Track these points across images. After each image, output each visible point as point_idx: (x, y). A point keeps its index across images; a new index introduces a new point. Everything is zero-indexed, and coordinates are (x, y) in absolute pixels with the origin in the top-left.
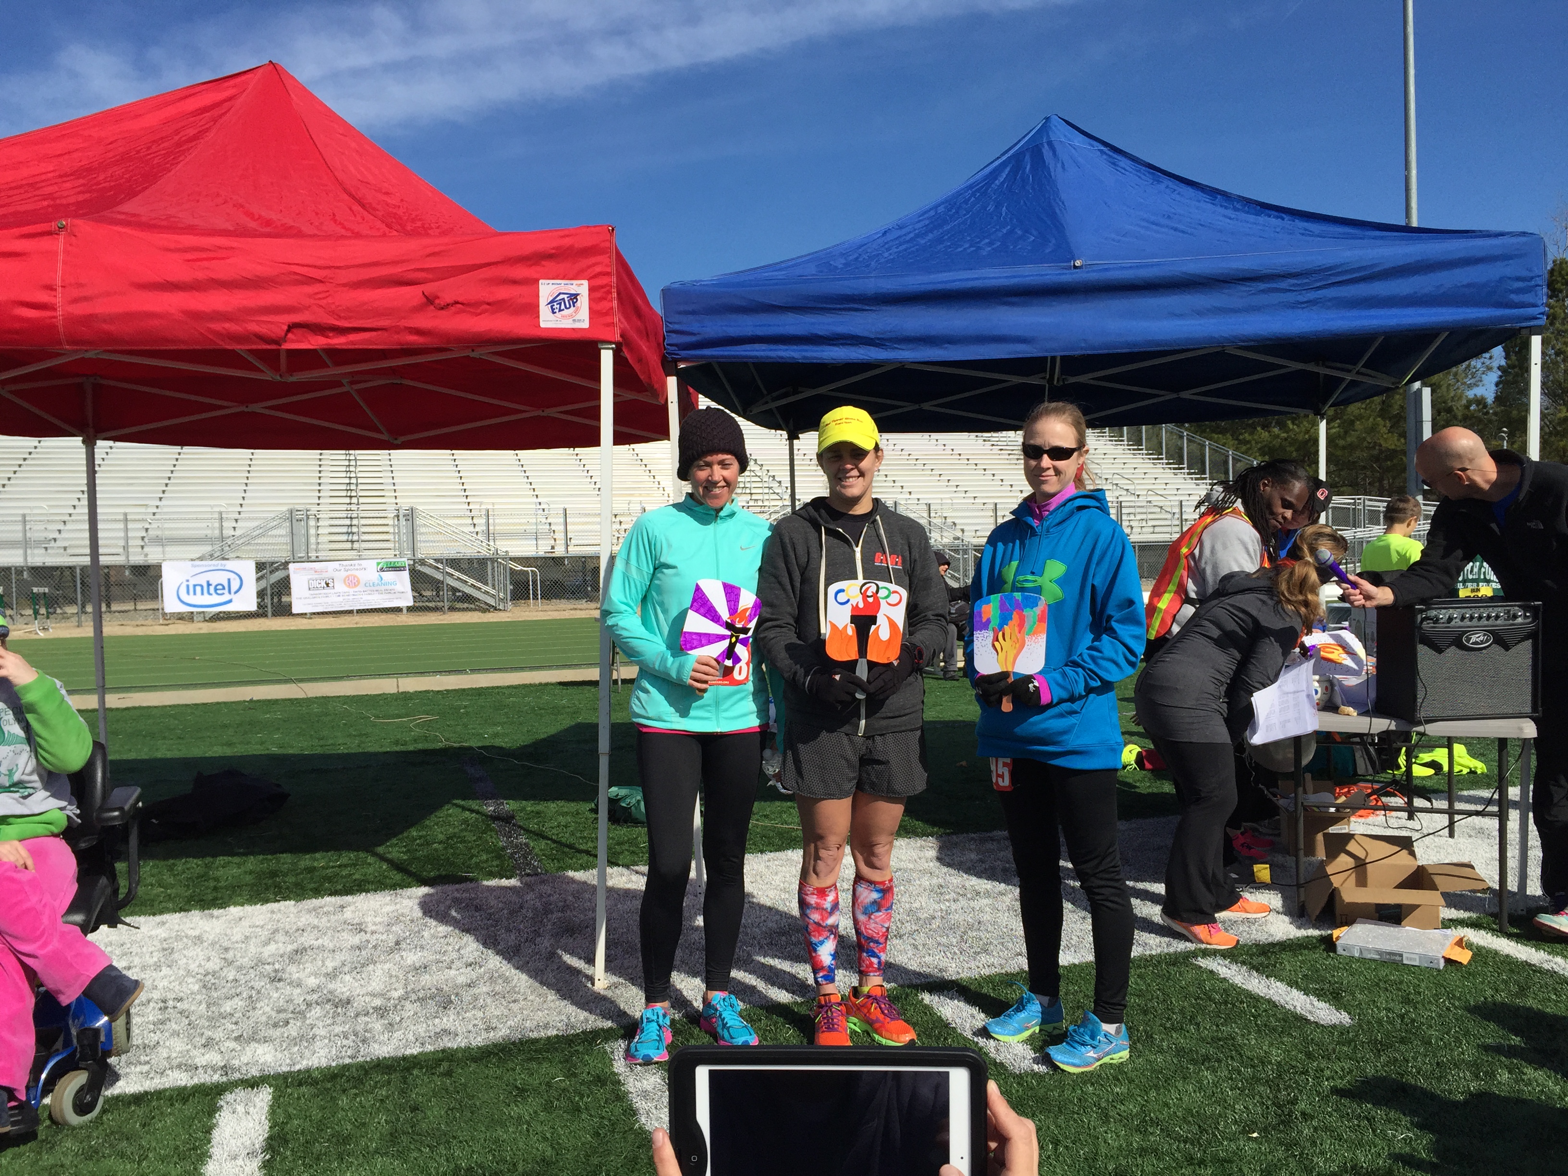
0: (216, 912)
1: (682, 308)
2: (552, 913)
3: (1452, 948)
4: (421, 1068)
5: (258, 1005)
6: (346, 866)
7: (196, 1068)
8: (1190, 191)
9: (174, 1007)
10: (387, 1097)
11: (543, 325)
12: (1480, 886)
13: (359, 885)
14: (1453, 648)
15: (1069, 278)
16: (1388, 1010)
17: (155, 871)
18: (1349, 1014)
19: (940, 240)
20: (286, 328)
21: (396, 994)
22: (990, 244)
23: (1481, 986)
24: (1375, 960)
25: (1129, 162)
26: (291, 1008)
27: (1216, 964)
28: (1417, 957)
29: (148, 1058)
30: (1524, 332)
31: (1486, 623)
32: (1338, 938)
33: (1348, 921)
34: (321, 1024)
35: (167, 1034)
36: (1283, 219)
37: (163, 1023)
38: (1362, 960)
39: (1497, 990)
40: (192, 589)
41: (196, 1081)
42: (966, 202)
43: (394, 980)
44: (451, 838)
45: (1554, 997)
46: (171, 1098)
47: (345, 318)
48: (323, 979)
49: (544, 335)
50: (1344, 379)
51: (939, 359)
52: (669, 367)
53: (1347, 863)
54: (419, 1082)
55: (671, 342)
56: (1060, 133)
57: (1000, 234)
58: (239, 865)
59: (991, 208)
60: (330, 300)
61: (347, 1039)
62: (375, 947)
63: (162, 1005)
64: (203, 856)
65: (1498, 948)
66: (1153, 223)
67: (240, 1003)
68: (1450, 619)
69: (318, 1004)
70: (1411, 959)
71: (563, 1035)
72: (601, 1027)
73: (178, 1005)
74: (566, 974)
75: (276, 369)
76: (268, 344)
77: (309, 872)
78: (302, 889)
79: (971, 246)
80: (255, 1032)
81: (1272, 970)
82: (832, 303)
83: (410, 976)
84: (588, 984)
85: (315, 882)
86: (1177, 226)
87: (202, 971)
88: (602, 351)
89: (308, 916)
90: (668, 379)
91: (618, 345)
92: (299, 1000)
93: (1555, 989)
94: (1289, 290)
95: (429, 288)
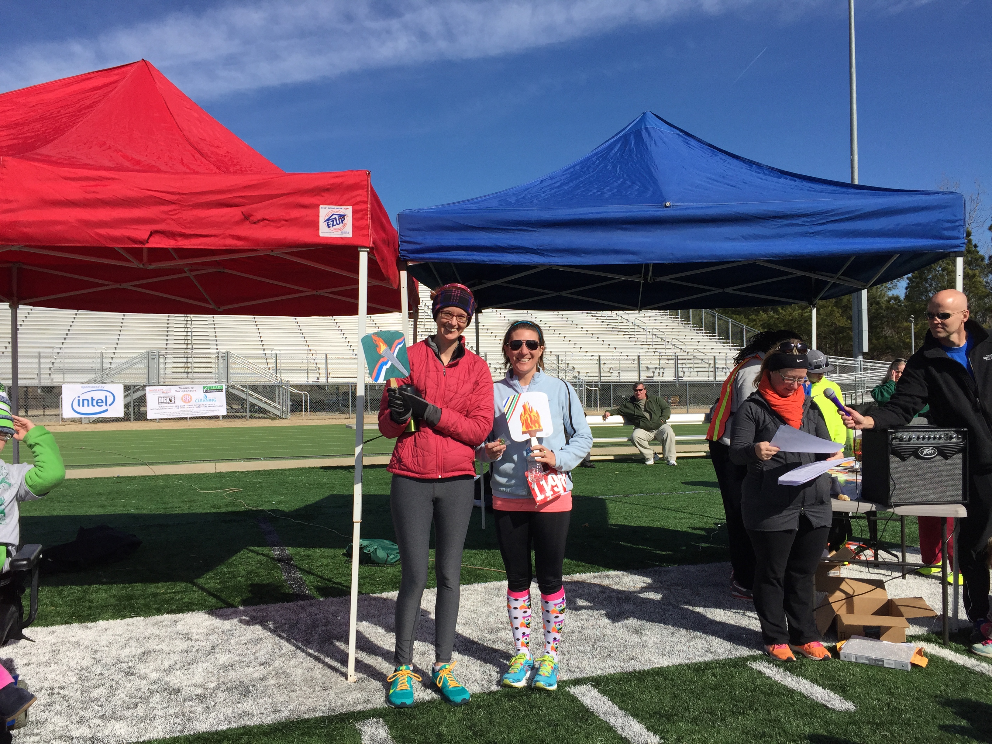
0: (90, 624)
1: (411, 226)
2: (318, 626)
3: (915, 656)
5: (117, 693)
6: (178, 592)
7: (72, 739)
8: (735, 162)
9: (59, 694)
12: (930, 614)
13: (188, 606)
14: (912, 458)
15: (662, 213)
16: (878, 700)
17: (49, 595)
18: (853, 702)
19: (577, 187)
20: (149, 233)
21: (211, 685)
22: (610, 190)
23: (936, 683)
24: (866, 664)
25: (696, 142)
26: (139, 695)
27: (762, 667)
28: (893, 662)
29: (38, 731)
30: (951, 255)
31: (933, 441)
32: (840, 649)
33: (846, 637)
34: (159, 707)
35: (53, 713)
36: (795, 181)
37: (50, 705)
38: (856, 664)
39: (947, 686)
40: (82, 402)
42: (593, 164)
43: (210, 675)
44: (250, 573)
45: (985, 691)
47: (189, 228)
48: (162, 674)
49: (322, 241)
50: (828, 282)
51: (577, 264)
52: (402, 264)
53: (840, 596)
55: (403, 248)
56: (652, 123)
57: (617, 184)
58: (106, 591)
59: (609, 167)
60: (179, 216)
61: (178, 718)
62: (197, 651)
63: (50, 691)
64: (82, 584)
65: (944, 656)
66: (714, 180)
67: (104, 691)
68: (910, 439)
69: (158, 692)
70: (889, 664)
71: (326, 716)
72: (352, 710)
73: (61, 692)
74: (328, 671)
75: (140, 260)
76: (137, 244)
77: (154, 597)
78: (148, 608)
79: (598, 191)
80: (114, 713)
81: (800, 672)
82: (509, 226)
83: (221, 672)
84: (343, 679)
85: (158, 604)
86: (729, 182)
87: (77, 667)
88: (360, 253)
89: (152, 628)
90: (401, 272)
91: (371, 249)
92: (145, 689)
93: (985, 685)
94: (802, 225)
95: (246, 209)
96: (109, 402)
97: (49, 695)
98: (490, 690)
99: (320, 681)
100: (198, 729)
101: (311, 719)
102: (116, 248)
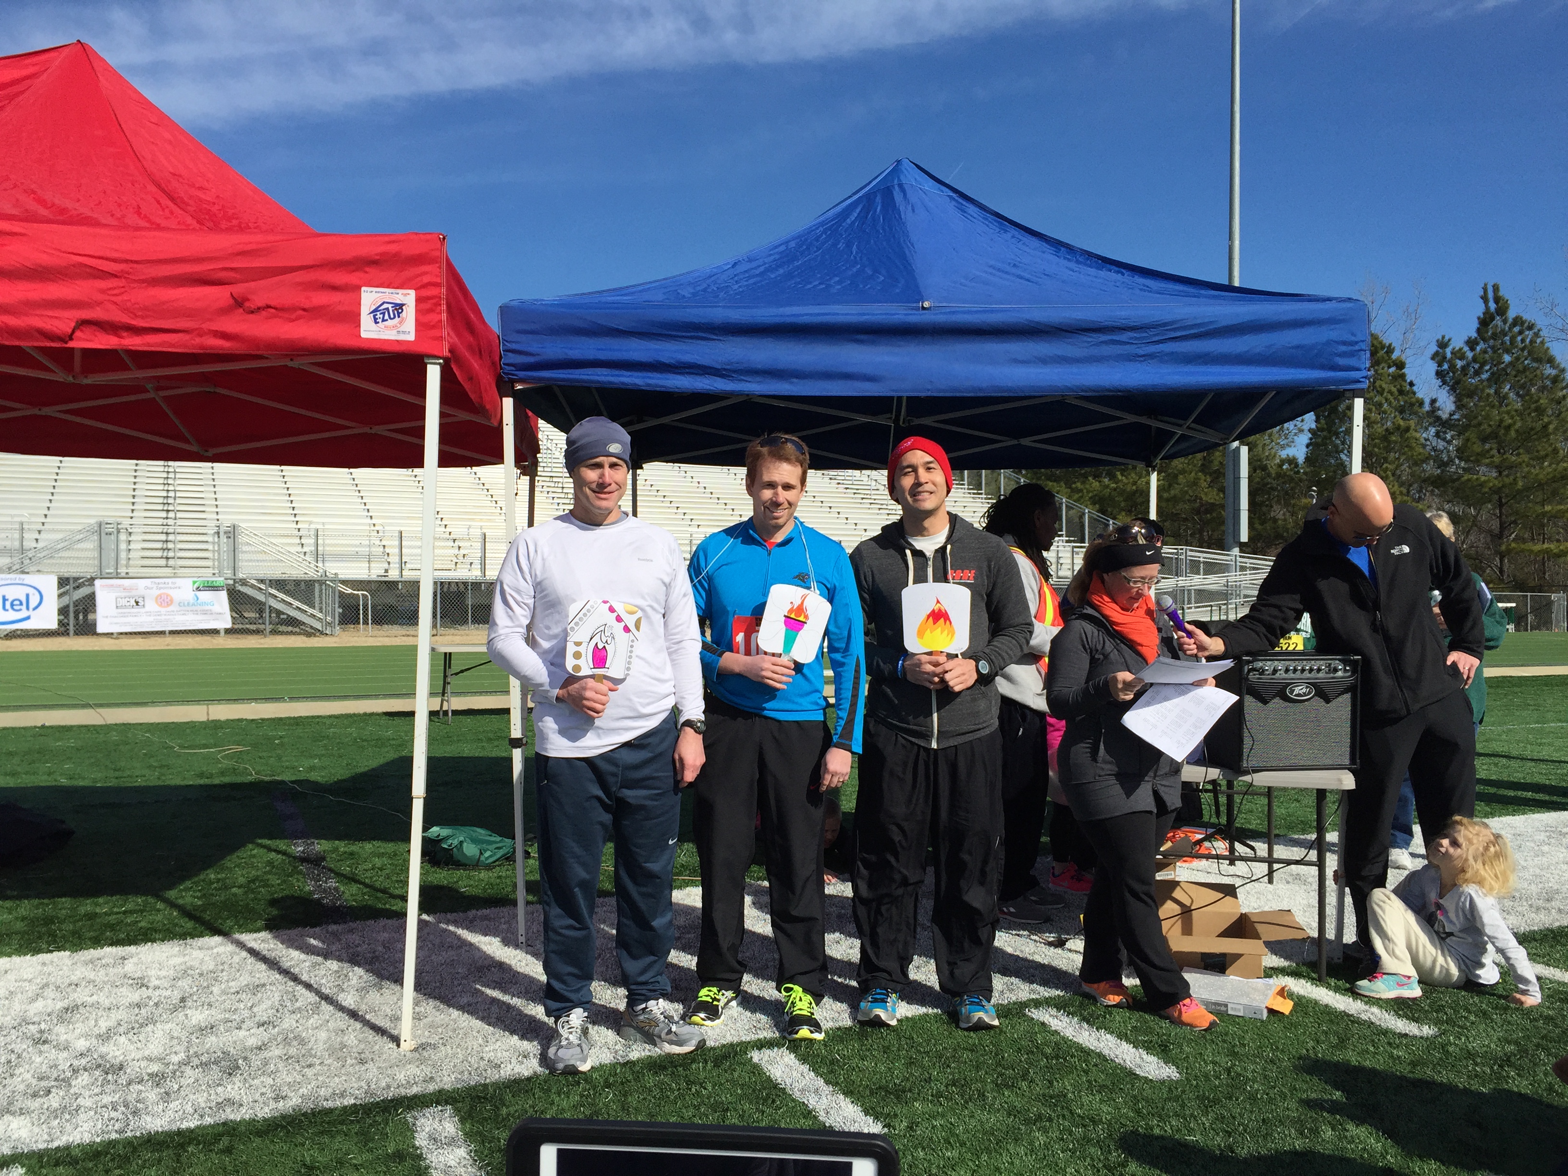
1: (521, 327)
2: (359, 965)
3: (1275, 998)
6: (131, 912)
8: (1035, 242)
12: (1299, 935)
13: (146, 934)
14: (1277, 700)
15: (918, 318)
16: (1214, 1063)
18: (1178, 1068)
19: (790, 275)
20: (73, 325)
21: (175, 1059)
22: (841, 282)
23: (1302, 1038)
25: (977, 209)
26: (55, 1075)
27: (1047, 1016)
28: (1241, 1007)
30: (1348, 394)
31: (1308, 675)
34: (87, 1094)
36: (1123, 274)
39: (1318, 1042)
42: (817, 239)
43: (175, 1042)
44: (253, 881)
45: (1372, 1049)
47: (142, 317)
48: (94, 1041)
49: (365, 345)
50: (1174, 433)
51: (786, 394)
52: (505, 388)
53: (1173, 910)
54: (194, 1160)
55: (508, 362)
56: (911, 177)
57: (850, 273)
58: (10, 910)
59: (841, 246)
60: (125, 297)
61: (116, 1110)
62: (156, 1005)
65: (1318, 998)
66: (999, 270)
68: (1275, 671)
69: (85, 1070)
70: (1235, 1009)
71: (361, 1105)
72: (403, 1094)
74: (370, 1035)
75: (68, 368)
76: (53, 341)
77: (90, 919)
78: (79, 938)
79: (820, 284)
80: (10, 1104)
81: (1103, 1022)
82: (676, 331)
83: (193, 1038)
84: (393, 1045)
85: (95, 931)
86: (1022, 274)
88: (428, 366)
89: (83, 969)
90: (504, 399)
91: (447, 360)
92: (64, 1066)
93: (1373, 1041)
94: (1128, 343)
95: (239, 289)
98: (627, 1059)
99: (354, 1050)
100: (148, 1127)
101: (336, 1109)
102: (27, 347)
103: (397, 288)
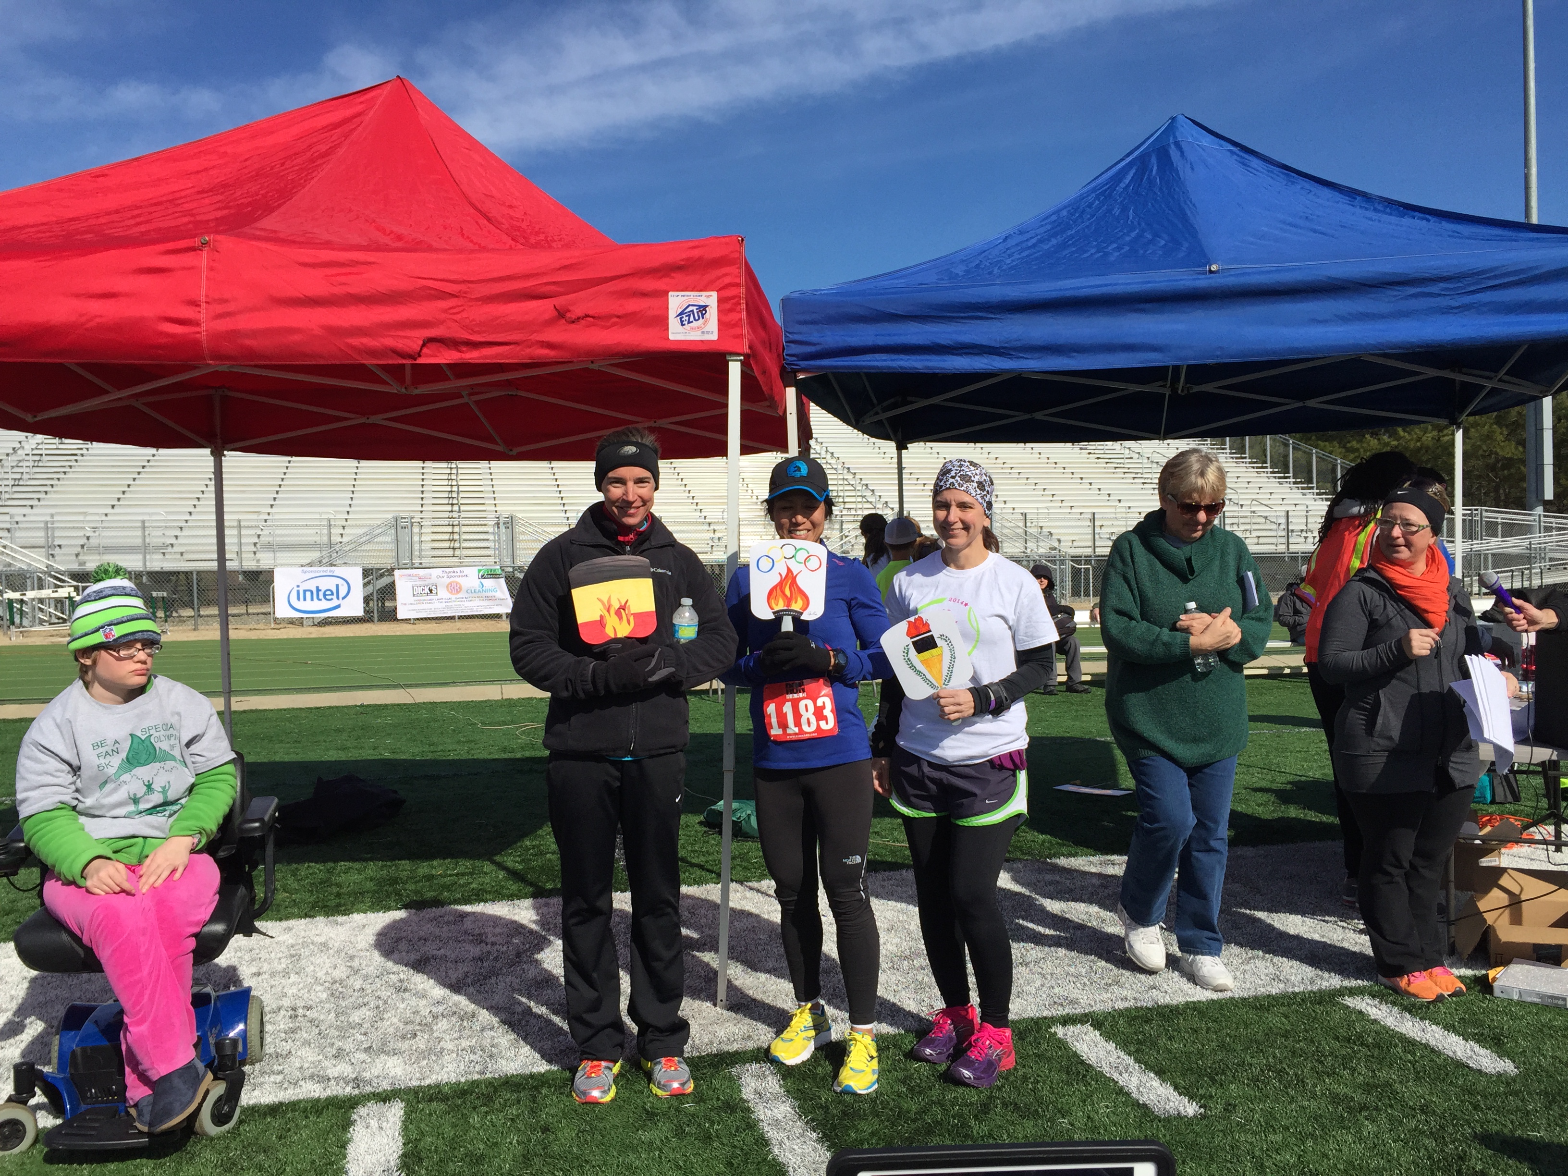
0: (340, 919)
1: (802, 318)
4: (550, 1087)
5: (386, 1016)
6: (463, 874)
7: (329, 1079)
8: (1326, 192)
9: (304, 1016)
10: (518, 1116)
11: (672, 337)
13: (477, 895)
15: (1203, 283)
16: (1554, 1058)
18: (1514, 1062)
19: (1064, 245)
20: (421, 342)
21: (519, 1009)
22: (1119, 248)
24: (1536, 1004)
25: (1260, 163)
26: (418, 1020)
27: (1364, 1004)
29: (280, 1068)
32: (1494, 979)
33: (1505, 962)
34: (448, 1038)
35: (298, 1044)
36: (1428, 220)
37: (293, 1031)
38: (1521, 1004)
40: (302, 595)
41: (328, 1093)
42: (1090, 206)
46: (305, 1110)
47: (479, 333)
48: (447, 991)
49: (673, 347)
50: (1483, 387)
51: (1066, 369)
52: (788, 377)
53: (1498, 898)
54: (548, 1102)
55: (789, 352)
56: (1187, 134)
57: (1128, 239)
58: (359, 872)
59: (1117, 211)
60: (464, 315)
61: (475, 1053)
62: (496, 959)
63: (293, 1012)
64: (324, 861)
66: (1290, 224)
67: (368, 1013)
72: (726, 1050)
73: (308, 1013)
75: (401, 380)
76: (400, 358)
77: (428, 880)
79: (1098, 252)
80: (384, 1044)
81: (1427, 1012)
82: (953, 312)
84: (710, 1005)
85: (434, 891)
86: (1317, 227)
87: (329, 979)
88: (730, 363)
89: (429, 925)
91: (747, 356)
94: (1439, 295)
95: (560, 301)
96: (343, 592)
97: (291, 1017)
100: (504, 1069)
102: (372, 365)
103: (701, 291)
